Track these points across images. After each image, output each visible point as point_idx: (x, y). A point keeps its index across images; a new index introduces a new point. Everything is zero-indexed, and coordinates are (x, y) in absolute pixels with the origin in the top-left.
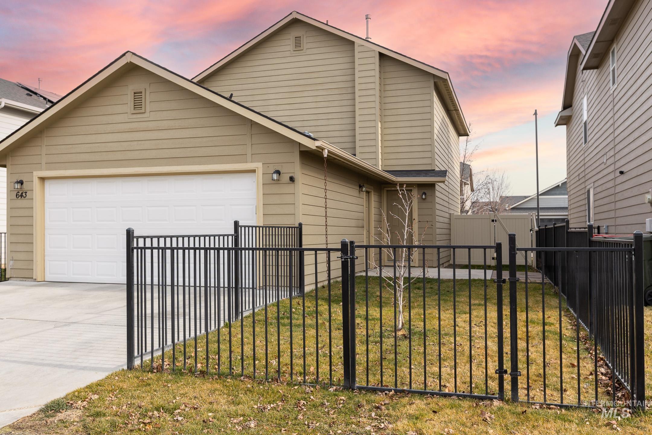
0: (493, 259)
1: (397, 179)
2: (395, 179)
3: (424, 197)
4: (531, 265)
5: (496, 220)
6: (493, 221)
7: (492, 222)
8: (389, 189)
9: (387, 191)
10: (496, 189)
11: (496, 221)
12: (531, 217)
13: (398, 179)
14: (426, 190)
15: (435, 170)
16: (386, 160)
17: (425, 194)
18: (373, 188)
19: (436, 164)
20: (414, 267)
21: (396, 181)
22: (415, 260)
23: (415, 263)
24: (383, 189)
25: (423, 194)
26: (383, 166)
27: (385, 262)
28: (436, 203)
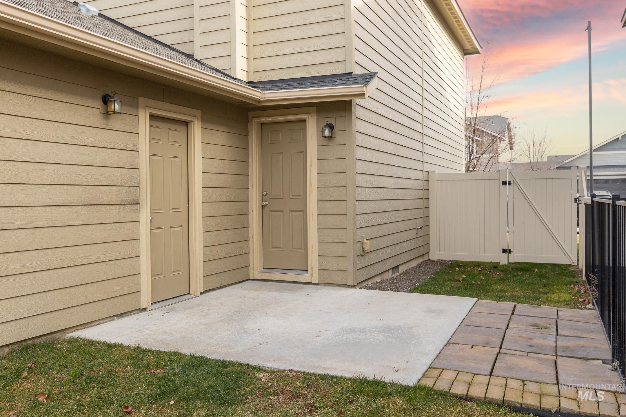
0: (503, 252)
1: (264, 96)
2: (259, 94)
3: (327, 133)
4: (576, 264)
5: (510, 182)
6: (504, 183)
7: (503, 185)
8: (263, 120)
9: (262, 124)
10: (538, 144)
11: (510, 184)
12: (578, 178)
13: (267, 96)
14: (335, 118)
15: (353, 74)
16: (256, 60)
17: (331, 127)
18: (199, 113)
19: (356, 62)
20: (310, 284)
21: (263, 98)
22: (312, 269)
23: (312, 275)
24: (252, 121)
25: (325, 127)
26: (251, 73)
27: (255, 271)
28: (356, 145)
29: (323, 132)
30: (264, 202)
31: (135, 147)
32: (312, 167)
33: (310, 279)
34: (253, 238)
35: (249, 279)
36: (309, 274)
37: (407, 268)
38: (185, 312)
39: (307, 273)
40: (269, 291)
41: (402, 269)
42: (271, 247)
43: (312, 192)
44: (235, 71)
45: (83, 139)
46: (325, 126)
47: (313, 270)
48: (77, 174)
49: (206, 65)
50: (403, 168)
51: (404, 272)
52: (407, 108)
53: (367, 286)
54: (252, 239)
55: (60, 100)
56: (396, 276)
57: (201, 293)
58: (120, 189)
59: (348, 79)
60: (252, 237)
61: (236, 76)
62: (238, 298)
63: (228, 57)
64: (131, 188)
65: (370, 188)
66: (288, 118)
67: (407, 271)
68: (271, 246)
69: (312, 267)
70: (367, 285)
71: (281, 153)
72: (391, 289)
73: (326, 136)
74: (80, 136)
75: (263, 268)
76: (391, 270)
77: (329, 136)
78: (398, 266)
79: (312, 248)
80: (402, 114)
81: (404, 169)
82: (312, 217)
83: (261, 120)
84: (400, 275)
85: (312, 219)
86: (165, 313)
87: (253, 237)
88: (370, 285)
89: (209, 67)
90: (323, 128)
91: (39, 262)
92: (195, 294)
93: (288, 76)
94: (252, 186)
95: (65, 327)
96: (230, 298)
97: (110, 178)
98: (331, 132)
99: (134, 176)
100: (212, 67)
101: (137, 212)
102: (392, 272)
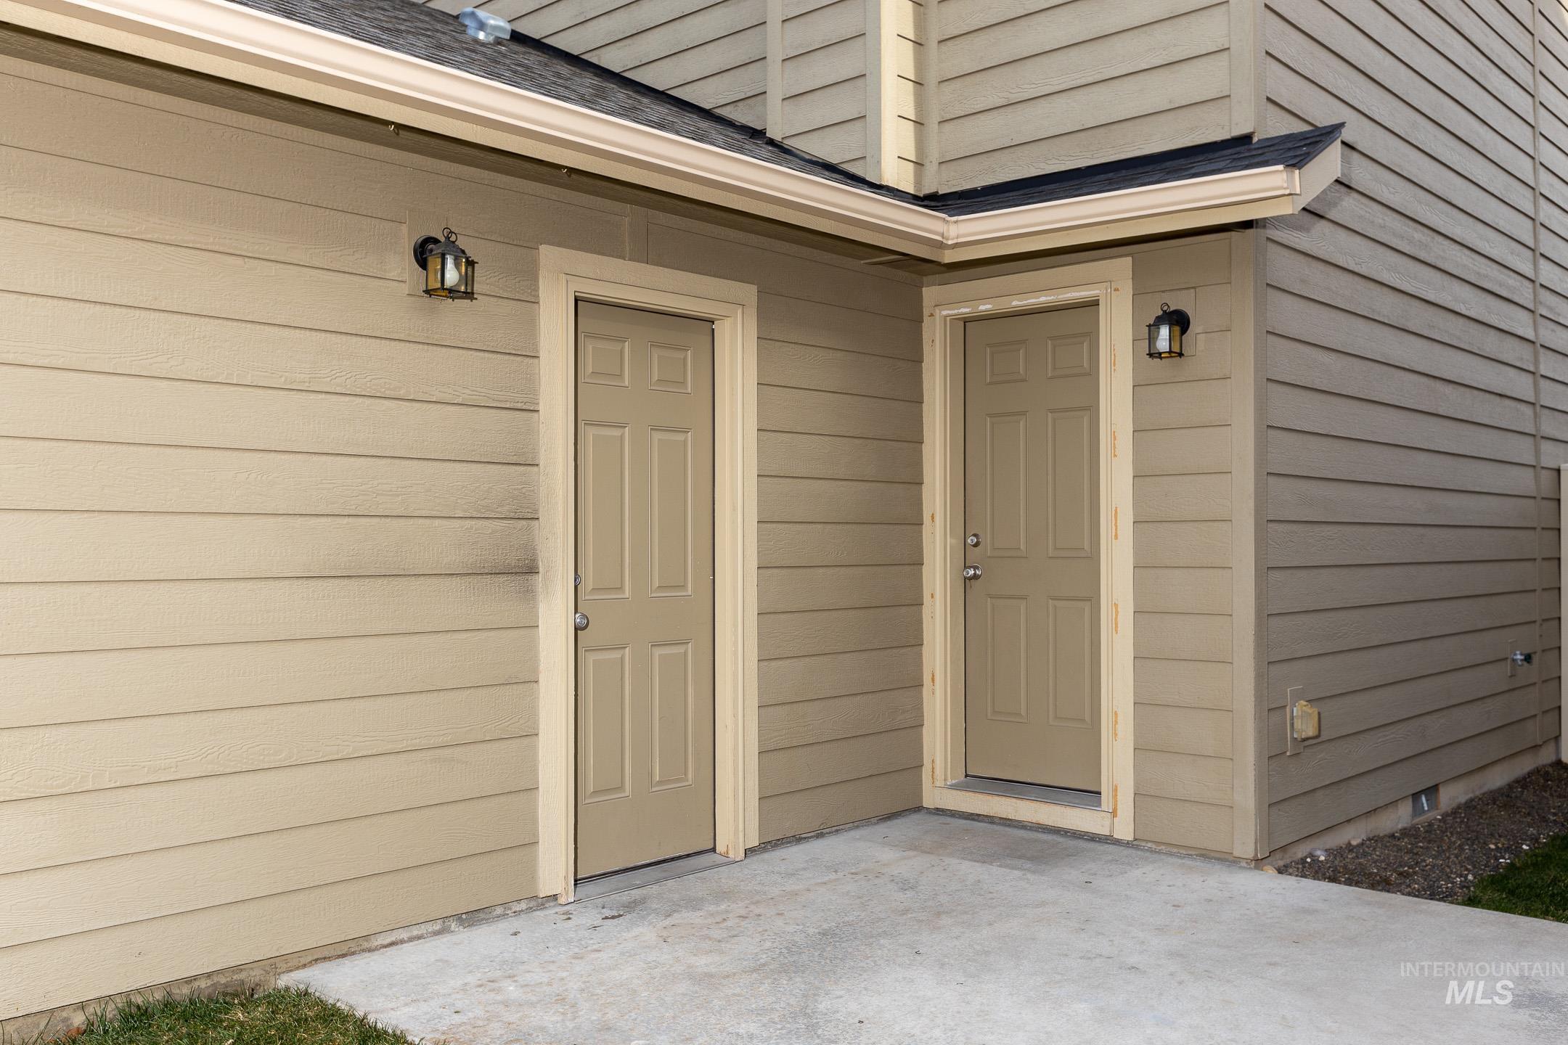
1: (955, 230)
3: (1163, 340)
8: (969, 309)
9: (965, 323)
13: (964, 229)
14: (1192, 290)
15: (1255, 139)
16: (947, 126)
17: (1179, 321)
18: (749, 292)
19: (1269, 99)
20: (1108, 840)
21: (953, 239)
22: (1116, 790)
23: (1114, 813)
24: (932, 315)
25: (1159, 321)
26: (931, 169)
27: (938, 784)
28: (1267, 379)
29: (1152, 339)
30: (970, 567)
31: (525, 400)
32: (1115, 456)
33: (1107, 822)
34: (933, 680)
35: (919, 809)
36: (1104, 807)
37: (1473, 792)
38: (668, 922)
39: (1099, 805)
40: (963, 858)
41: (1451, 796)
42: (989, 711)
43: (1116, 537)
44: (879, 162)
45: (349, 376)
46: (1157, 318)
47: (1118, 794)
48: (324, 481)
49: (798, 152)
50: (1456, 458)
51: (1459, 807)
52: (1473, 259)
53: (1309, 860)
54: (932, 684)
55: (272, 258)
56: (1430, 825)
57: (749, 852)
58: (471, 528)
59: (1236, 156)
60: (931, 676)
61: (880, 178)
62: (857, 877)
63: (858, 124)
64: (511, 526)
65: (1324, 526)
66: (1043, 299)
67: (1469, 805)
68: (989, 708)
69: (1116, 787)
70: (1311, 855)
71: (1024, 413)
72: (1400, 874)
73: (1160, 354)
74: (337, 367)
75: (967, 776)
76: (1411, 800)
77: (1170, 352)
78: (1437, 785)
79: (1116, 722)
80: (1453, 279)
81: (1462, 460)
82: (1116, 618)
83: (960, 311)
84: (1445, 815)
85: (1116, 627)
86: (606, 918)
87: (933, 676)
88: (1322, 858)
89: (807, 157)
90: (1149, 326)
91: (194, 752)
92: (730, 852)
93: (1042, 165)
94: (931, 518)
95: (277, 950)
96: (833, 876)
97: (437, 495)
98: (1178, 338)
99: (520, 487)
100: (814, 159)
101: (529, 595)
102: (1413, 807)
